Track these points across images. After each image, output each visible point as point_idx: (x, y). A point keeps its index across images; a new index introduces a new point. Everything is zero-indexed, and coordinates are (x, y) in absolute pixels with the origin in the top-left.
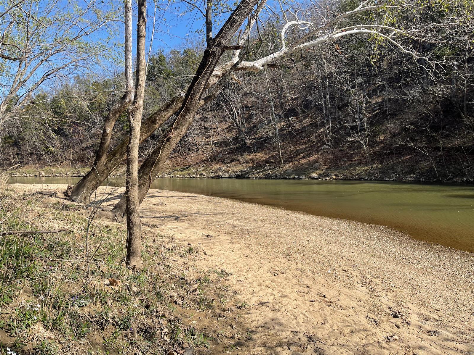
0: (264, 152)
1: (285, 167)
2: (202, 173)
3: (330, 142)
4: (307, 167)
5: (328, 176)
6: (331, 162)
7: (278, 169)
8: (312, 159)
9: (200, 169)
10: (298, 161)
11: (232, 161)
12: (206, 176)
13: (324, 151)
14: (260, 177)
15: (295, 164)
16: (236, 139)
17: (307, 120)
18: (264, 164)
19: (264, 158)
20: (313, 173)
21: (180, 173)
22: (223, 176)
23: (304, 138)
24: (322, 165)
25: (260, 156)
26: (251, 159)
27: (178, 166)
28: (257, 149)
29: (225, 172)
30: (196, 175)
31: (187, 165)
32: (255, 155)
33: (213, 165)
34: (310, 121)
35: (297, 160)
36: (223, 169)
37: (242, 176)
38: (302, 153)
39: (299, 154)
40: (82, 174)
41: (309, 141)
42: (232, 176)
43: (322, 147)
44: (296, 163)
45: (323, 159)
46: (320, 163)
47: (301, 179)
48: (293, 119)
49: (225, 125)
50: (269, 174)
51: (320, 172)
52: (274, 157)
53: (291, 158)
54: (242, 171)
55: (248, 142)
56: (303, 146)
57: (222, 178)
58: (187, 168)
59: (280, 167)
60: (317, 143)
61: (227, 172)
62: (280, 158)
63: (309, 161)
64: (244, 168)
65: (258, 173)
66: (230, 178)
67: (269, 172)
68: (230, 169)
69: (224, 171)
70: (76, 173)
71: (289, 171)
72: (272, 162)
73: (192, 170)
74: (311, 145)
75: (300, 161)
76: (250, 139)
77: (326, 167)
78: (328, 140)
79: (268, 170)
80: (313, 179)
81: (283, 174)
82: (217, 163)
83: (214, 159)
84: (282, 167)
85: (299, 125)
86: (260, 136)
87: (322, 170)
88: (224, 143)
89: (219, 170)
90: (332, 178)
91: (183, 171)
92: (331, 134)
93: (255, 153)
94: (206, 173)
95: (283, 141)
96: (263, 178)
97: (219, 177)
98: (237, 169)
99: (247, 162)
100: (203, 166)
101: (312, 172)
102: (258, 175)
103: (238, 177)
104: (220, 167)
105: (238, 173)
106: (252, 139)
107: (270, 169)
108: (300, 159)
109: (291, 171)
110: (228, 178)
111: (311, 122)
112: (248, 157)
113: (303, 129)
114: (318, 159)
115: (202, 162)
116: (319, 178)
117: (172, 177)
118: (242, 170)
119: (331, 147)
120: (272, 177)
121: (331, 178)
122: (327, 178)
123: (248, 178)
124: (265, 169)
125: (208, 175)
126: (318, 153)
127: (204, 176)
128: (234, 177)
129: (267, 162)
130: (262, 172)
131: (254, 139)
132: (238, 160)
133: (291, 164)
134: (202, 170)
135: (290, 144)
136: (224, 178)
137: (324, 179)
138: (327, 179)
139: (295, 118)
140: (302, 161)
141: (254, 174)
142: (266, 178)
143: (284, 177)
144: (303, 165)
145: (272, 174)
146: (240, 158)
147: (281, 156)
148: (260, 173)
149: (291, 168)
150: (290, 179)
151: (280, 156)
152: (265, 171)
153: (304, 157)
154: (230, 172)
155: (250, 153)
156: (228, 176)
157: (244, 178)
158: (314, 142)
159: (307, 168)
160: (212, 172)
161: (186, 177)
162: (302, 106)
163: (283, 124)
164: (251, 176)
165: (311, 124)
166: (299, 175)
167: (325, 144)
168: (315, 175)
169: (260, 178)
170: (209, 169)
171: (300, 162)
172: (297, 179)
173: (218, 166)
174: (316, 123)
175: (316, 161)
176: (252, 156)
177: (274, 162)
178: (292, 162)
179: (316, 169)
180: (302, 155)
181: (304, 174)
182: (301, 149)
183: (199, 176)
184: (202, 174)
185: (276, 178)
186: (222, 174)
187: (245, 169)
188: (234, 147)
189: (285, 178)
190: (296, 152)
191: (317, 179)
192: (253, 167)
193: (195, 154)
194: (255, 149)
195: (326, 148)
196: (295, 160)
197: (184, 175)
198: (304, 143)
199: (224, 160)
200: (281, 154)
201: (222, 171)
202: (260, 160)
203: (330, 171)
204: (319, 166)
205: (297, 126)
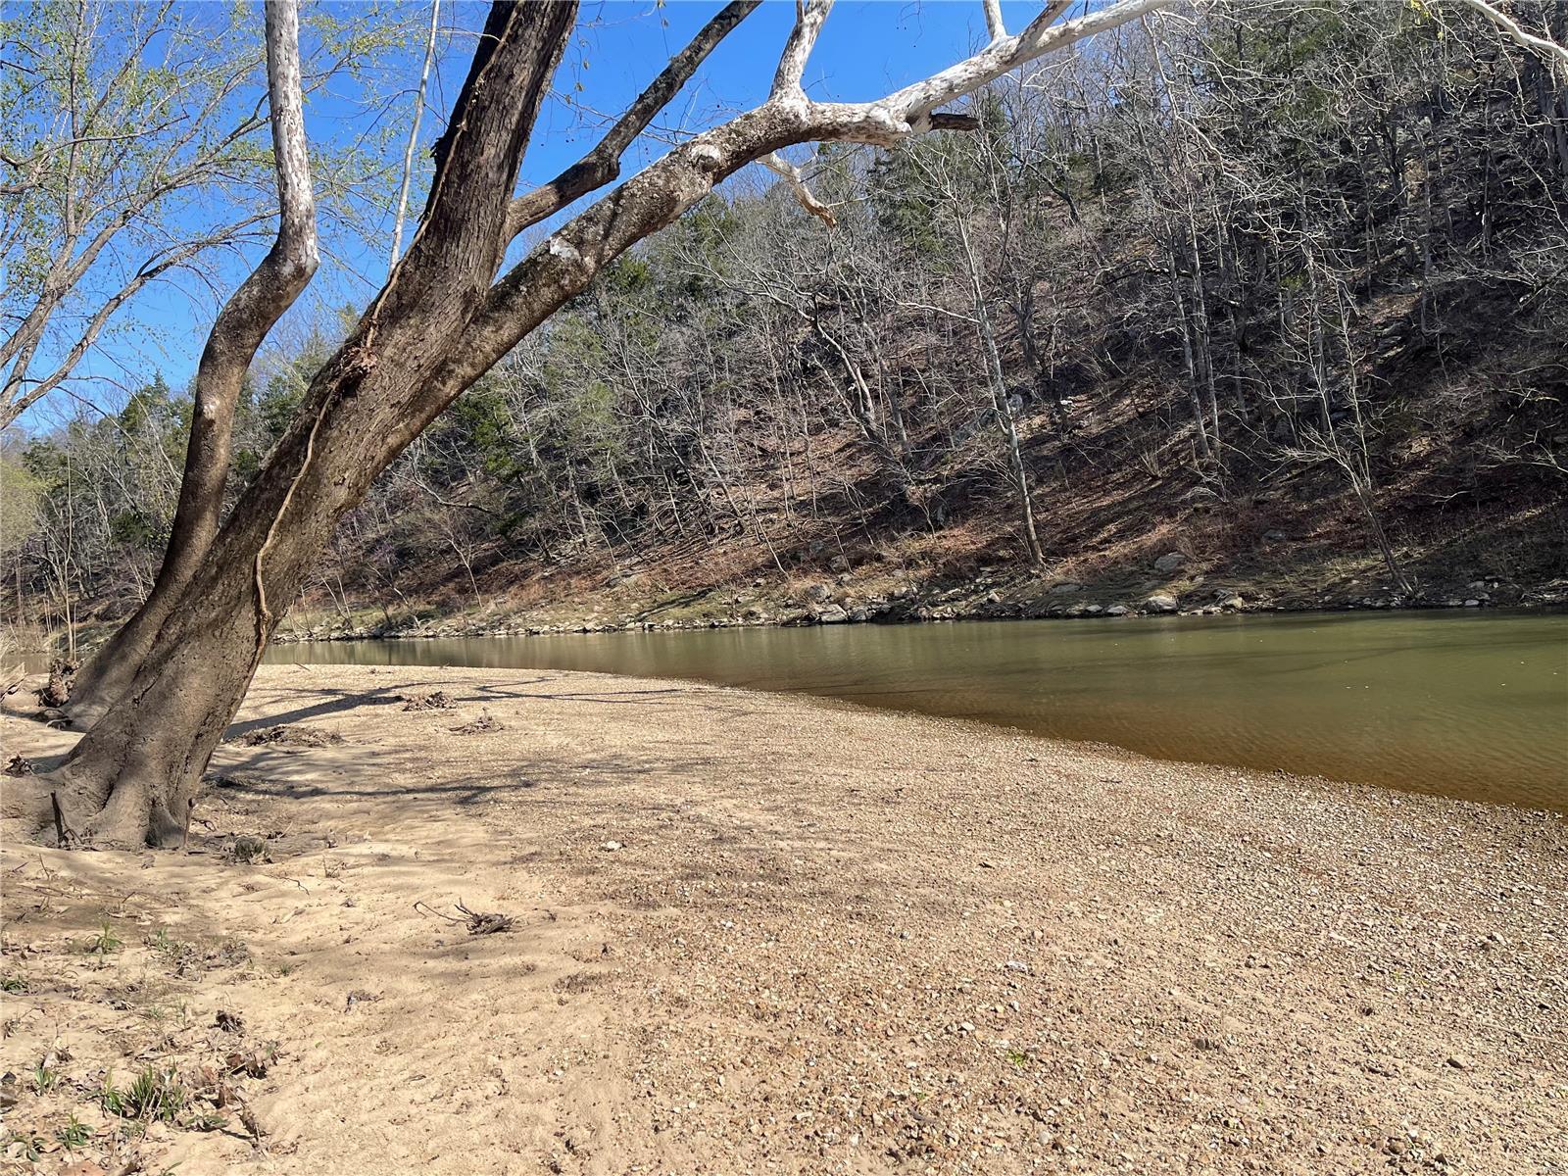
0: (971, 522)
1: (1048, 576)
2: (753, 609)
3: (1215, 474)
4: (1134, 568)
5: (1213, 598)
6: (1223, 547)
7: (1024, 581)
8: (1151, 538)
9: (746, 595)
10: (1100, 551)
11: (857, 563)
12: (766, 620)
13: (1196, 510)
14: (958, 614)
15: (1085, 561)
16: (870, 487)
17: (1128, 402)
18: (971, 569)
19: (972, 547)
20: (1158, 591)
21: (676, 611)
22: (824, 618)
23: (1119, 465)
24: (1189, 560)
25: (959, 539)
26: (926, 552)
27: (671, 589)
28: (947, 515)
29: (831, 603)
30: (731, 616)
31: (701, 585)
32: (939, 538)
33: (791, 578)
34: (1137, 406)
35: (1094, 548)
36: (826, 591)
37: (895, 614)
38: (1112, 521)
39: (1102, 525)
40: (357, 630)
41: (1138, 476)
42: (855, 614)
43: (1189, 495)
44: (1092, 556)
45: (1192, 539)
46: (1180, 552)
47: (1111, 615)
48: (1074, 401)
49: (834, 440)
50: (991, 601)
51: (1185, 585)
52: (1010, 540)
53: (1073, 540)
54: (891, 597)
55: (914, 493)
56: (1117, 496)
57: (821, 623)
58: (703, 594)
59: (1030, 578)
60: (1168, 481)
61: (840, 602)
62: (1031, 542)
63: (1140, 549)
64: (901, 583)
65: (952, 600)
66: (850, 621)
67: (993, 594)
68: (851, 592)
69: (828, 598)
70: (339, 628)
71: (1065, 589)
72: (1002, 560)
73: (720, 599)
74: (1146, 490)
75: (1105, 549)
76: (922, 482)
77: (1205, 566)
78: (1207, 469)
79: (988, 587)
80: (1156, 613)
81: (1042, 598)
82: (806, 573)
83: (792, 559)
84: (1038, 577)
85: (1100, 423)
86: (956, 467)
87: (1192, 578)
88: (831, 502)
89: (811, 595)
90: (1232, 606)
91: (687, 604)
92: (1218, 443)
93: (941, 528)
94: (766, 610)
95: (1040, 481)
96: (970, 618)
97: (810, 621)
98: (874, 589)
99: (910, 563)
100: (758, 585)
101: (1153, 588)
102: (949, 609)
103: (880, 618)
104: (813, 584)
105: (878, 604)
106: (929, 481)
107: (995, 584)
108: (1106, 541)
109: (1073, 588)
110: (843, 622)
111: (1140, 410)
112: (915, 546)
113: (1112, 438)
114: (1175, 539)
115: (754, 571)
116: (1180, 607)
117: (651, 626)
118: (893, 593)
119: (1220, 493)
120: (1003, 612)
121: (1226, 608)
122: (1213, 609)
123: (915, 619)
124: (977, 586)
125: (773, 616)
126: (1171, 516)
127: (759, 618)
128: (864, 618)
129: (983, 559)
130: (966, 596)
131: (936, 481)
132: (879, 558)
133: (1070, 562)
134: (754, 601)
135: (1066, 490)
136: (828, 623)
137: (1200, 612)
138: (1211, 613)
139: (1083, 397)
140: (1116, 550)
141: (935, 605)
142: (978, 617)
143: (1049, 610)
144: (1116, 562)
145: (1003, 603)
146: (888, 552)
147: (1034, 537)
148: (957, 600)
149: (1074, 578)
150: (1069, 617)
151: (1029, 536)
152: (975, 592)
153: (1121, 535)
154: (848, 600)
155: (923, 529)
156: (843, 615)
157: (901, 621)
158: (1155, 478)
159: (1132, 573)
160: (788, 606)
161: (696, 627)
162: (1105, 356)
163: (1037, 421)
164: (924, 613)
165: (1141, 415)
166: (1105, 603)
167: (1196, 481)
168: (1164, 598)
169: (959, 617)
170: (776, 594)
171: (1107, 553)
172: (1097, 615)
173: (808, 583)
174: (1162, 411)
175: (1166, 547)
176: (930, 540)
177: (1010, 559)
178: (1075, 554)
179: (1166, 578)
180: (1112, 527)
181: (1121, 596)
182: (1109, 506)
183: (741, 621)
184: (752, 614)
185: (1017, 614)
186: (820, 610)
187: (904, 589)
188: (863, 513)
189: (1054, 616)
190: (1089, 518)
191: (1173, 612)
192: (932, 581)
193: (731, 543)
194: (941, 518)
195: (1203, 498)
196: (1087, 548)
197: (692, 620)
198: (1119, 486)
199: (828, 559)
200: (1032, 529)
201: (820, 599)
202: (958, 551)
203: (1220, 581)
204: (1179, 564)
205: (1092, 425)
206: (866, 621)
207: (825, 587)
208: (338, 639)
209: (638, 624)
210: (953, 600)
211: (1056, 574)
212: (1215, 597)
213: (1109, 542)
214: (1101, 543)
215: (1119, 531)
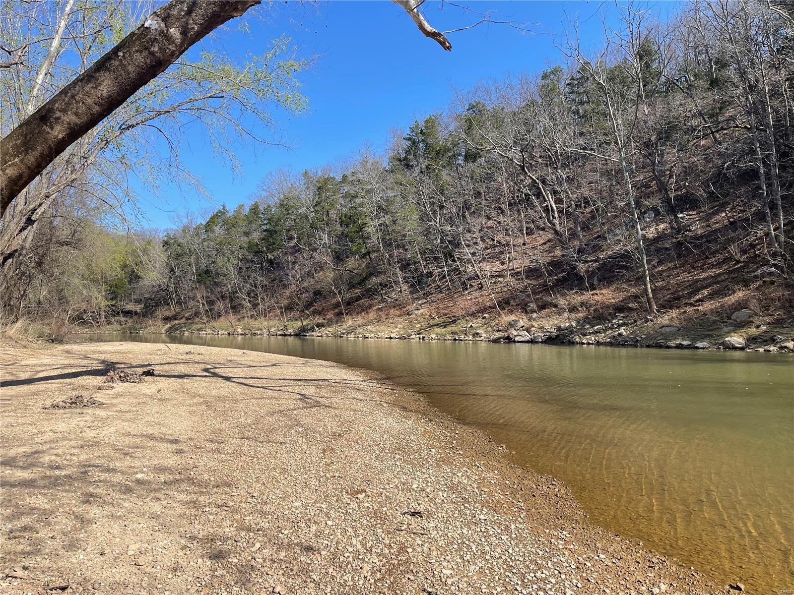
0: (614, 287)
1: (660, 321)
2: (478, 331)
3: (779, 259)
4: (717, 318)
5: (773, 341)
6: (783, 307)
7: (642, 323)
8: (732, 299)
9: (475, 323)
10: (695, 306)
11: (542, 307)
12: (485, 338)
13: (764, 282)
14: (598, 342)
15: (685, 312)
16: (556, 265)
17: (724, 215)
18: (610, 314)
19: (613, 301)
20: (733, 334)
21: (438, 330)
22: (517, 339)
23: (714, 254)
24: (756, 314)
25: (606, 296)
26: (583, 303)
27: (439, 318)
28: (600, 281)
29: (523, 330)
30: (466, 334)
31: (455, 316)
32: (593, 295)
33: (503, 315)
34: (729, 218)
35: (692, 305)
36: (521, 323)
37: (559, 339)
38: (705, 288)
39: (698, 290)
40: (289, 331)
41: (726, 261)
42: (535, 337)
43: (759, 272)
44: (689, 310)
45: (760, 301)
46: (750, 309)
47: (697, 348)
48: (687, 215)
50: (620, 335)
51: (753, 331)
52: (636, 297)
53: (678, 298)
54: (559, 329)
55: (582, 267)
56: (711, 272)
57: (515, 342)
58: (454, 322)
59: (647, 320)
60: (747, 264)
61: (528, 330)
62: (649, 300)
63: (722, 306)
64: (565, 321)
65: (595, 333)
66: (532, 342)
67: (622, 330)
68: (535, 324)
69: (522, 327)
70: (282, 329)
71: (668, 329)
72: (631, 309)
73: (462, 325)
74: (731, 269)
75: (699, 306)
76: (587, 262)
77: (767, 319)
78: (774, 255)
79: (619, 326)
80: (730, 348)
81: (653, 334)
82: (511, 312)
83: (505, 304)
84: (652, 321)
85: (703, 227)
86: (609, 253)
87: (758, 327)
88: (531, 272)
89: (511, 325)
90: (786, 347)
91: (445, 327)
92: (782, 238)
93: (595, 289)
94: (486, 332)
95: (660, 263)
96: (606, 344)
97: (509, 340)
98: (550, 323)
99: (572, 309)
100: (485, 318)
101: (729, 332)
102: (593, 338)
103: (550, 341)
104: (514, 318)
105: (551, 332)
106: (591, 261)
107: (624, 324)
108: (700, 300)
109: (673, 329)
110: (527, 342)
111: (731, 220)
112: (577, 299)
113: (710, 237)
114: (747, 300)
115: (483, 310)
116: (747, 346)
117: (424, 337)
118: (560, 327)
119: (783, 272)
120: (626, 341)
121: (782, 348)
122: (771, 349)
123: (572, 343)
124: (613, 325)
125: (488, 336)
126: (746, 286)
127: (481, 336)
128: (540, 340)
129: (620, 309)
130: (605, 331)
131: (596, 261)
132: (556, 306)
133: (674, 313)
134: (480, 326)
135: (676, 268)
136: (518, 342)
137: (761, 350)
138: (769, 351)
139: (694, 213)
140: (707, 306)
141: (584, 335)
142: (610, 344)
143: (657, 342)
144: (705, 314)
145: (628, 337)
146: (562, 302)
147: (651, 296)
148: (599, 332)
149: (676, 323)
150: (668, 347)
151: (647, 295)
152: (611, 328)
153: (711, 297)
154: (533, 329)
155: (582, 289)
156: (528, 337)
157: (563, 343)
158: (738, 262)
159: (715, 321)
160: (499, 331)
161: (445, 340)
162: (709, 186)
163: (662, 226)
164: (577, 340)
165: (731, 223)
166: (694, 340)
167: (766, 263)
168: (736, 339)
169: (598, 344)
170: (493, 323)
171: (700, 308)
172: (688, 347)
173: (512, 318)
174: (747, 220)
175: (741, 305)
176: (587, 296)
177: (637, 309)
178: (678, 308)
179: (739, 326)
180: (705, 292)
181: (706, 336)
182: (704, 279)
183: (471, 338)
184: (477, 334)
185: (635, 344)
186: (516, 334)
187: (567, 324)
188: (550, 280)
189: (659, 346)
190: (690, 285)
191: (742, 349)
192: (586, 320)
193: (477, 294)
194: (596, 282)
195: (770, 274)
196: (686, 304)
197: (445, 335)
198: (712, 266)
199: (526, 305)
200: (650, 291)
201: (517, 328)
202: (603, 303)
203: (778, 329)
204: (750, 317)
205: (698, 229)
206: (542, 342)
207: (521, 321)
208: (280, 335)
209: (418, 336)
210: (597, 332)
211: (664, 320)
212: (774, 340)
213: (702, 301)
214: (696, 302)
215: (710, 294)
